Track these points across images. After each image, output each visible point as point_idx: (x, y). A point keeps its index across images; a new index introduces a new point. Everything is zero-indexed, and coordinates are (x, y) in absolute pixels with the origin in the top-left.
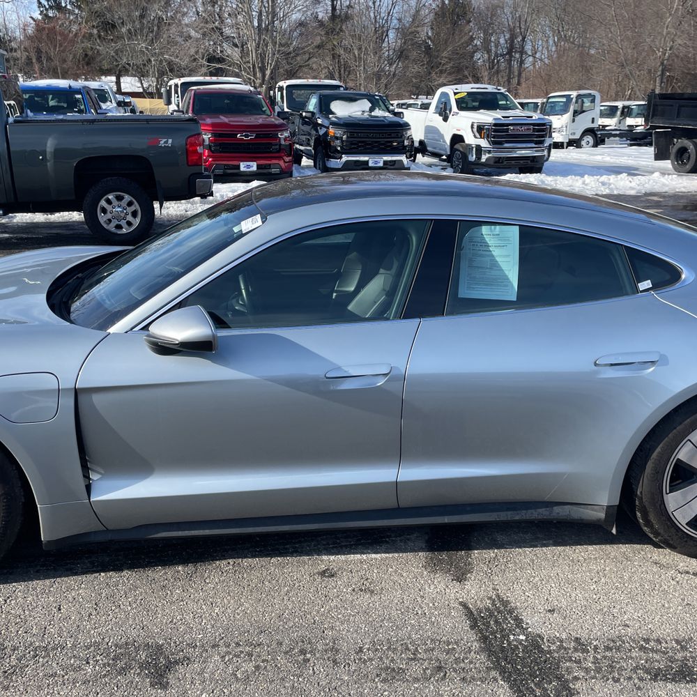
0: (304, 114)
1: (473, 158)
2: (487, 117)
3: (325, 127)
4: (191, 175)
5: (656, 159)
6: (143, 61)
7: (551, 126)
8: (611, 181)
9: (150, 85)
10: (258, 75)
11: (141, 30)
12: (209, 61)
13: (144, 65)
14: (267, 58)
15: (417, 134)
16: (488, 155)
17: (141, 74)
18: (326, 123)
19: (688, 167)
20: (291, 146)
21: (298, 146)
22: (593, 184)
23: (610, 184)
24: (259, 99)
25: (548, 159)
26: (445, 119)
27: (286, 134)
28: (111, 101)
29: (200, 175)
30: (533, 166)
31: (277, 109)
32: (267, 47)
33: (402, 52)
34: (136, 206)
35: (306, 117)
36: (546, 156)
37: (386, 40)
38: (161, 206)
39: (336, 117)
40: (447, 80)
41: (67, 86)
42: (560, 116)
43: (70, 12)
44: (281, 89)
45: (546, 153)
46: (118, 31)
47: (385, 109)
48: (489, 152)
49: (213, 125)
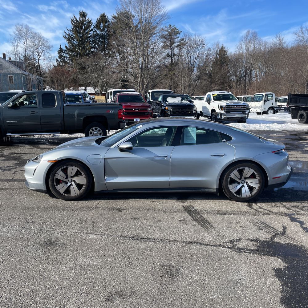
0: (157, 102)
1: (219, 117)
2: (224, 103)
3: (165, 106)
4: (119, 121)
5: (292, 118)
6: (96, 81)
7: (248, 106)
8: (271, 126)
9: (98, 90)
10: (141, 86)
11: (96, 69)
12: (122, 81)
13: (96, 83)
14: (144, 80)
15: (199, 109)
16: (224, 116)
17: (95, 86)
18: (165, 105)
19: (304, 121)
20: (152, 113)
21: (155, 113)
22: (263, 127)
23: (270, 127)
24: (141, 97)
25: (247, 118)
26: (209, 104)
27: (150, 109)
28: (88, 98)
29: (122, 122)
30: (242, 120)
31: (148, 100)
32: (145, 76)
33: (199, 77)
34: (101, 131)
35: (158, 103)
36: (247, 117)
37: (193, 72)
38: (109, 132)
39: (168, 103)
40: (218, 87)
41: (76, 93)
42: (259, 102)
43: (69, 63)
44: (149, 93)
45: (246, 116)
46: (87, 70)
47: (187, 100)
48: (225, 115)
49: (125, 106)
